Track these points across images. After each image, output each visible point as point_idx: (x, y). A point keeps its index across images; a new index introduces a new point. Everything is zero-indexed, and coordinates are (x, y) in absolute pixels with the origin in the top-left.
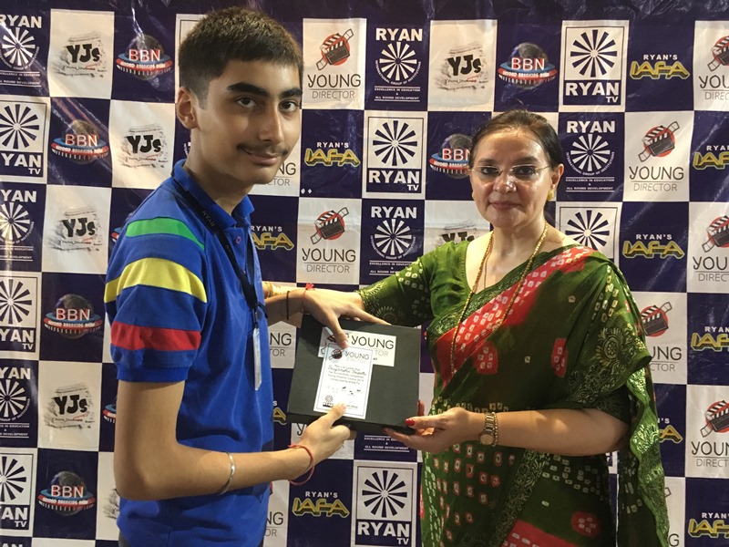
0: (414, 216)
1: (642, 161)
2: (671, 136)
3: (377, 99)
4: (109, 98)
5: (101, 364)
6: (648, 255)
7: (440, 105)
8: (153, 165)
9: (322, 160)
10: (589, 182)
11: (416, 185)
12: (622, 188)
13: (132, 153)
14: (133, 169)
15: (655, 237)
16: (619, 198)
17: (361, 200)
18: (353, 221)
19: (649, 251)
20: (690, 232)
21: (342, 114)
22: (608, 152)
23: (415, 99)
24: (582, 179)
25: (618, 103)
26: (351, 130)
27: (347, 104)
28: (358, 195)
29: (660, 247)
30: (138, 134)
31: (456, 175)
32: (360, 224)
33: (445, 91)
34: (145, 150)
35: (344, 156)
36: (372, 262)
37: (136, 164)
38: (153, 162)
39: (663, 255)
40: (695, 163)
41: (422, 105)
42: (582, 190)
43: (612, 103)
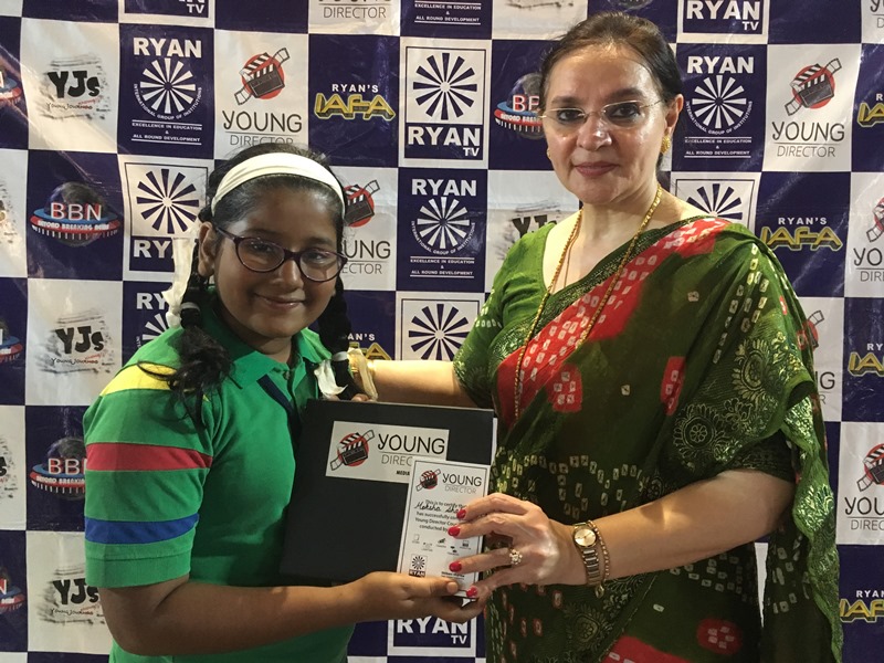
0: (473, 192)
1: (790, 114)
2: (829, 78)
3: (419, 20)
4: (20, 16)
5: (24, 407)
6: (794, 247)
7: (510, 30)
8: (88, 116)
9: (340, 110)
10: (716, 144)
11: (475, 148)
12: (762, 153)
13: (55, 98)
14: (59, 121)
15: (804, 221)
16: (757, 167)
17: (397, 170)
18: (386, 199)
19: (795, 240)
20: (851, 214)
21: (369, 41)
22: (743, 101)
23: (473, 21)
24: (706, 140)
25: (759, 31)
26: (382, 65)
27: (375, 27)
28: (394, 163)
29: (810, 235)
30: (64, 69)
31: (533, 134)
32: (396, 204)
33: (517, 9)
34: (75, 92)
35: (372, 105)
36: (414, 259)
37: (63, 115)
38: (88, 111)
39: (814, 247)
40: (860, 118)
41: (483, 31)
42: (707, 155)
43: (750, 31)
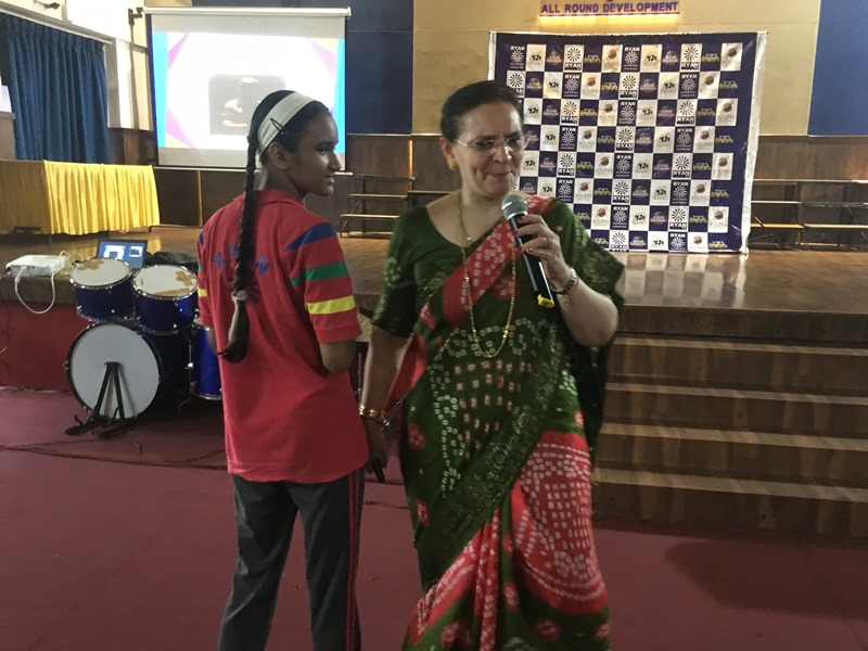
0: (634, 105)
1: (704, 87)
2: (714, 79)
3: (625, 69)
8: (556, 91)
9: (607, 88)
10: (688, 93)
11: (635, 95)
12: (698, 95)
14: (550, 92)
15: (707, 110)
20: (717, 107)
21: (614, 74)
22: (694, 84)
23: (636, 69)
26: (616, 78)
27: (615, 71)
28: (617, 99)
29: (708, 112)
32: (617, 108)
33: (645, 66)
35: (614, 87)
36: (621, 120)
39: (709, 115)
42: (686, 95)
43: (696, 69)
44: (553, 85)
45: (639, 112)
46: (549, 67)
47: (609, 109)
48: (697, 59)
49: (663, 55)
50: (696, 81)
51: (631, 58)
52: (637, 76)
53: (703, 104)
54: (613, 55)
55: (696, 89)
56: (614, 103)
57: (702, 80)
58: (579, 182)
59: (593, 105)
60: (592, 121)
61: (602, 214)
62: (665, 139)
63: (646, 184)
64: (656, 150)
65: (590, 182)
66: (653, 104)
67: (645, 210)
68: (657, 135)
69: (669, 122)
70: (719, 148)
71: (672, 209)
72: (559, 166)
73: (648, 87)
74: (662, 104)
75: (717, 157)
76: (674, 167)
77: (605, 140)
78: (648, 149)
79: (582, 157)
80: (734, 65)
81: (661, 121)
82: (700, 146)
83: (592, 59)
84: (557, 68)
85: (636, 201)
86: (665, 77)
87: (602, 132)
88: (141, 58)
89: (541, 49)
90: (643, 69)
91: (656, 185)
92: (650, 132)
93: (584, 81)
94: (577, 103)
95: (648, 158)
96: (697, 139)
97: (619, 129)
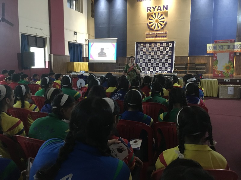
44: (145, 49)
45: (157, 53)
46: (144, 47)
47: (153, 53)
48: (165, 45)
49: (161, 45)
50: (165, 48)
51: (156, 45)
52: (157, 48)
53: (166, 52)
54: (153, 45)
55: (165, 50)
56: (154, 52)
57: (166, 48)
58: (149, 64)
59: (151, 52)
60: (150, 55)
61: (152, 68)
62: (161, 57)
63: (158, 64)
64: (160, 59)
65: (150, 64)
66: (159, 52)
67: (158, 68)
68: (160, 57)
69: (162, 55)
70: (169, 58)
71: (162, 68)
72: (146, 61)
73: (158, 49)
74: (160, 52)
75: (169, 60)
76: (163, 61)
77: (152, 57)
78: (159, 59)
79: (149, 60)
80: (171, 46)
81: (160, 55)
82: (166, 58)
83: (150, 46)
84: (145, 47)
85: (157, 67)
86: (161, 48)
87: (152, 56)
88: (87, 46)
89: (143, 44)
90: (158, 47)
91: (160, 64)
92: (159, 56)
93: (149, 49)
94: (148, 52)
95: (159, 60)
96: (166, 57)
97: (154, 56)
